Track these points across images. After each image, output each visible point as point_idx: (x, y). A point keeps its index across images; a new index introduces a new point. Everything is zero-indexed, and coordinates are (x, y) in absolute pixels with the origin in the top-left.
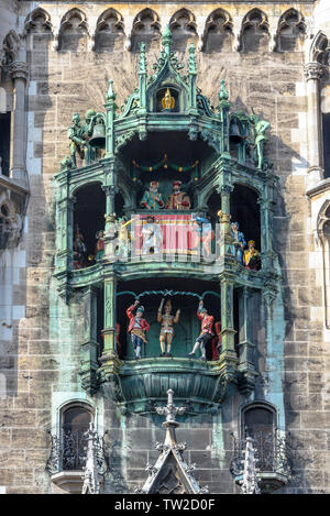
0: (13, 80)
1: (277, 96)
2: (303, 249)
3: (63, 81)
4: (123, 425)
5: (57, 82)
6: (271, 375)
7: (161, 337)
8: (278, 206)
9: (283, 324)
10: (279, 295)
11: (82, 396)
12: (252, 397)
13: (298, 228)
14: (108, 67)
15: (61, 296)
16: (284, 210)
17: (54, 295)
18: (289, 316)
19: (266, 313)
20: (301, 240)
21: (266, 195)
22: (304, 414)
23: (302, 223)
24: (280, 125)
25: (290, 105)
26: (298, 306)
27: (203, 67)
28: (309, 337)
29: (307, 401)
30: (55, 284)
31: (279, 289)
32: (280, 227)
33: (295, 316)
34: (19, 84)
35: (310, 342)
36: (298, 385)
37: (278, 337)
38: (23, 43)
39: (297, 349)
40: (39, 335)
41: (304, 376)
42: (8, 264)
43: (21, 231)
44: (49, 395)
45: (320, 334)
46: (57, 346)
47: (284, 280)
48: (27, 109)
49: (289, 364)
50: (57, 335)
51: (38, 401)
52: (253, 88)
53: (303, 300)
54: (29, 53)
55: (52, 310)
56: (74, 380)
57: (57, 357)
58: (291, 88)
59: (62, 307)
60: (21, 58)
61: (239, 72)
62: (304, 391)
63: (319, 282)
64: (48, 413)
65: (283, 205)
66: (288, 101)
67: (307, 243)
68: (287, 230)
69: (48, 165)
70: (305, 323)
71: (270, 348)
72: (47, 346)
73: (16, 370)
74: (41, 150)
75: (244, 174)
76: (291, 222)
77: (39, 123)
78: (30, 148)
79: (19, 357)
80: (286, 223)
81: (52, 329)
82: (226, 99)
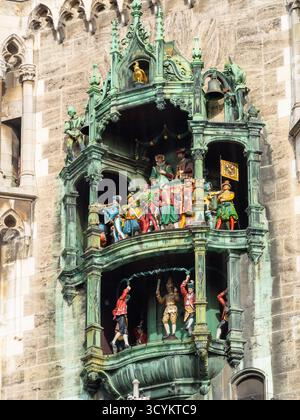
0: (22, 83)
1: (262, 37)
2: (286, 195)
3: (67, 74)
5: (61, 76)
6: (259, 339)
8: (264, 154)
9: (270, 281)
10: (266, 251)
12: (241, 367)
13: (283, 174)
15: (64, 297)
16: (270, 158)
17: (59, 297)
18: (275, 272)
19: (254, 273)
20: (286, 187)
21: (251, 145)
22: (291, 375)
23: (287, 168)
24: (266, 67)
25: (276, 42)
26: (284, 258)
27: (194, 24)
28: (295, 290)
29: (294, 360)
30: (60, 286)
31: (266, 244)
32: (266, 176)
33: (282, 270)
34: (27, 86)
35: (296, 295)
36: (285, 344)
37: (266, 296)
38: (29, 44)
39: (284, 307)
40: (46, 342)
41: (290, 333)
42: (18, 276)
43: (30, 238)
46: (62, 350)
47: (271, 231)
48: (35, 111)
49: (276, 323)
50: (62, 338)
52: (241, 34)
53: (289, 250)
54: (35, 53)
55: (58, 314)
56: (78, 382)
57: (63, 362)
58: (277, 24)
59: (67, 310)
60: (28, 59)
61: (227, 20)
62: (291, 349)
65: (270, 153)
66: (274, 38)
67: (292, 188)
68: (273, 179)
69: (54, 164)
70: (292, 273)
71: (258, 311)
72: (53, 352)
73: (26, 383)
74: (48, 150)
75: (222, 131)
76: (277, 169)
77: (47, 121)
78: (39, 150)
79: (29, 369)
80: (271, 171)
81: (58, 334)
82: (200, 57)
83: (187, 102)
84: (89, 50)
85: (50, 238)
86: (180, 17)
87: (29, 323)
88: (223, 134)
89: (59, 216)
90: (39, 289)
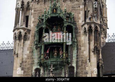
0: (29, 10)
1: (77, 9)
2: (80, 36)
3: (38, 9)
4: (46, 72)
6: (74, 61)
7: (55, 55)
8: (76, 29)
9: (76, 51)
10: (76, 45)
11: (38, 67)
12: (70, 65)
13: (80, 32)
14: (46, 6)
15: (36, 48)
16: (77, 29)
17: (34, 48)
18: (77, 49)
19: (73, 49)
20: (80, 35)
21: (74, 27)
22: (80, 68)
23: (81, 32)
24: (77, 14)
25: (79, 10)
26: (79, 47)
27: (63, 4)
28: (81, 53)
29: (80, 65)
30: (35, 46)
31: (76, 44)
32: (77, 33)
33: (79, 49)
34: (30, 10)
35: (81, 54)
36: (79, 62)
37: (75, 53)
38: (31, 3)
39: (79, 56)
40: (31, 56)
41: (80, 60)
42: (26, 43)
43: (29, 37)
44: (32, 67)
45: (83, 52)
46: (34, 58)
47: (77, 42)
48: (31, 15)
49: (77, 58)
50: (35, 56)
51: (30, 69)
52: (72, 7)
53: (80, 46)
54: (32, 5)
55: (34, 51)
56: (37, 64)
57: (34, 60)
58: (79, 7)
59: (36, 51)
60: (31, 6)
61: (70, 5)
62: (80, 63)
63: (83, 42)
64: (32, 70)
66: (79, 9)
67: (82, 35)
68: (78, 33)
69: (35, 25)
70: (80, 50)
71: (74, 56)
72: (33, 58)
73: (27, 63)
74: (33, 22)
75: (69, 23)
76: (79, 32)
77: (34, 17)
78: (32, 22)
79: (28, 60)
80: (77, 32)
81: (34, 55)
82: (66, 10)
83: (63, 17)
84: (43, 6)
85: (33, 38)
86: (61, 3)
87: (28, 52)
88: (69, 24)
89: (35, 34)
90: (30, 46)
